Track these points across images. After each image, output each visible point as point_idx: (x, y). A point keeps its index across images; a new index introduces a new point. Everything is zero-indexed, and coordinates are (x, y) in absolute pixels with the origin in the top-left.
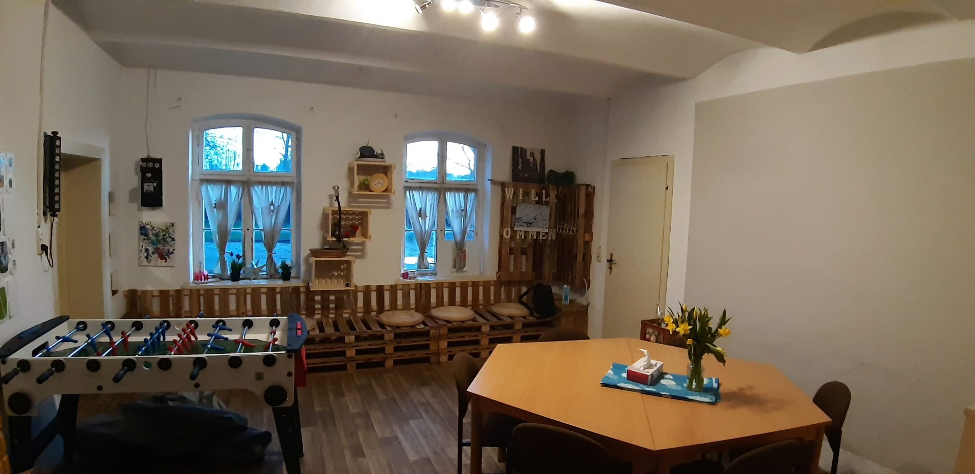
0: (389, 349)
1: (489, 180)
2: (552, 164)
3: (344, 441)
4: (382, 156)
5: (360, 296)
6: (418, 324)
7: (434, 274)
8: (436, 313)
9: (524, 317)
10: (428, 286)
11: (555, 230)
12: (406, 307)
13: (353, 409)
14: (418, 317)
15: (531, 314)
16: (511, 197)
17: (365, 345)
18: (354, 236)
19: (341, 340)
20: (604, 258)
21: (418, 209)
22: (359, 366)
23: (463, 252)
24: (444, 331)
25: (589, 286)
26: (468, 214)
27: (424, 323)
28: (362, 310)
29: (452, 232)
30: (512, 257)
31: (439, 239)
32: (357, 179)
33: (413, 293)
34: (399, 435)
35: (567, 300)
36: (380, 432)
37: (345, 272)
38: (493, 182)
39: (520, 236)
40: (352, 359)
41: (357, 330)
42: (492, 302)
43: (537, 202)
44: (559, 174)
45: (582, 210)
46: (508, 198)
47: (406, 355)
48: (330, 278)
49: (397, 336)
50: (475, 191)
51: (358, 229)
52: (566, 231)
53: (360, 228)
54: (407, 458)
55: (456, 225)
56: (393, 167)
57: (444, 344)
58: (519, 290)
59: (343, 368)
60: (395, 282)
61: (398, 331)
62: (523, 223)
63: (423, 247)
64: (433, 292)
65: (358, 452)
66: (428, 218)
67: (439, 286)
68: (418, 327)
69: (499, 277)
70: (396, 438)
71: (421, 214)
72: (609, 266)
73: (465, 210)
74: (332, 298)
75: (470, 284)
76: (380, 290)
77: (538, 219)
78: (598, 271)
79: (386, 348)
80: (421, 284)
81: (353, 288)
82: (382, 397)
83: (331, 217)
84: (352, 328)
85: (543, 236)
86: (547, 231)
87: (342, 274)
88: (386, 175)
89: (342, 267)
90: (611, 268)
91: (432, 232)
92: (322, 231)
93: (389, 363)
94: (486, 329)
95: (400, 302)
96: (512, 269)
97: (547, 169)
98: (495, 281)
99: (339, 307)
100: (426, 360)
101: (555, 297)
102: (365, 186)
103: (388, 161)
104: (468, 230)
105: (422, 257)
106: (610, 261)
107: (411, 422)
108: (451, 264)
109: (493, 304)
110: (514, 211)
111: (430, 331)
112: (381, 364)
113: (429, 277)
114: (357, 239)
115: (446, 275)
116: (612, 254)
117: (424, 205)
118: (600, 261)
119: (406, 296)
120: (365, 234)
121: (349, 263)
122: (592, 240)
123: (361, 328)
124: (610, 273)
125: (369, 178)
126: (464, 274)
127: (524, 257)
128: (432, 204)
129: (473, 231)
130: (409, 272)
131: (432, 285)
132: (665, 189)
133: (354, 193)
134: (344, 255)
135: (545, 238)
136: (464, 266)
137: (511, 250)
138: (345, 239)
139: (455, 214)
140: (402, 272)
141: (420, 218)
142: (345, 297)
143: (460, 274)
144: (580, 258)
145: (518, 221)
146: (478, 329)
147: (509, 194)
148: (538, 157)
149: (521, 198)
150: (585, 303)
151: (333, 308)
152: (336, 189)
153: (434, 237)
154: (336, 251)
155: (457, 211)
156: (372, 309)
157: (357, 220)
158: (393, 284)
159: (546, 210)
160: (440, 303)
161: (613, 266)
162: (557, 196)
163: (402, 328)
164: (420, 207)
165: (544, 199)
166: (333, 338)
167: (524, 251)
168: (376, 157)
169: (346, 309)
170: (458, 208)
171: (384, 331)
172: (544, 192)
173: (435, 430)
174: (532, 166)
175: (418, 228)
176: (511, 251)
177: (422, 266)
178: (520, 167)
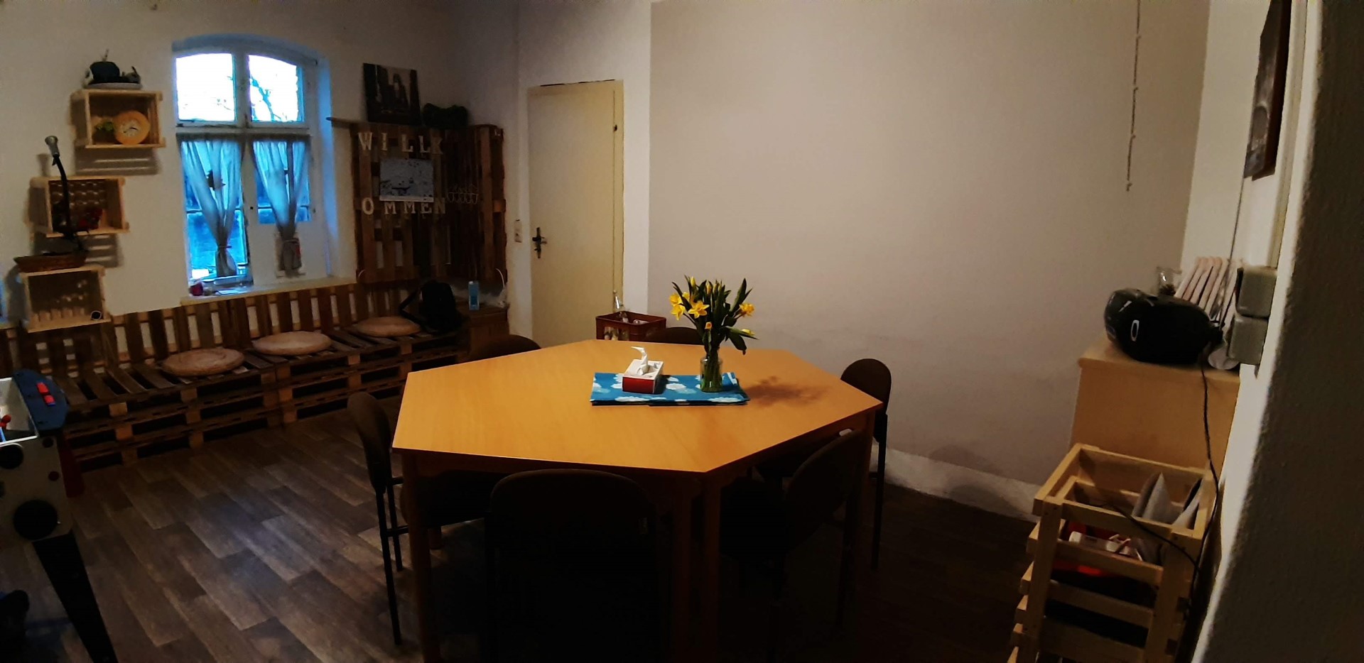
0: (193, 416)
1: (328, 119)
2: (428, 95)
3: (158, 578)
4: (134, 78)
5: (121, 334)
6: (238, 368)
7: (248, 282)
8: (266, 345)
9: (412, 335)
10: (240, 303)
11: (444, 199)
12: (207, 343)
13: (155, 524)
14: (233, 356)
15: (423, 330)
16: (370, 148)
17: (148, 416)
18: (94, 226)
19: (102, 412)
20: (527, 238)
21: (207, 173)
22: (143, 453)
23: (293, 242)
24: (284, 373)
25: (506, 281)
26: (296, 178)
27: (245, 364)
28: (128, 358)
29: (271, 210)
30: (380, 246)
31: (249, 223)
32: (92, 123)
33: (215, 319)
34: (253, 547)
35: (477, 304)
36: (218, 550)
37: (85, 294)
38: (336, 122)
39: (391, 211)
40: (128, 443)
41: (129, 391)
42: (355, 319)
43: (412, 156)
44: (444, 110)
45: (486, 166)
46: (364, 148)
47: (225, 421)
48: (60, 308)
49: (202, 392)
50: (305, 139)
51: (100, 213)
52: (463, 199)
53: (104, 211)
54: (279, 579)
55: (277, 197)
56: (158, 97)
57: (286, 395)
58: (397, 296)
59: (116, 459)
60: (181, 303)
61: (203, 383)
62: (393, 188)
63: (222, 238)
64: (252, 314)
65: (191, 590)
66: (225, 189)
67: (261, 302)
68: (238, 372)
69: (361, 278)
70: (249, 553)
71: (212, 181)
72: (535, 248)
73: (290, 172)
74: (68, 343)
75: (314, 293)
76: (155, 318)
77: (416, 182)
78: (519, 257)
79: (187, 415)
80: (228, 301)
81: (109, 320)
82: (200, 495)
83: (48, 196)
84: (119, 390)
85: (426, 209)
86: (432, 200)
87: (81, 298)
88: (144, 112)
89: (80, 286)
90: (539, 250)
91: (236, 211)
92: (32, 224)
93: (197, 440)
94: (354, 361)
95: (194, 335)
96: (381, 265)
97: (424, 100)
98: (355, 285)
99: (84, 357)
100: (261, 424)
101: (457, 301)
102: (106, 135)
103: (146, 87)
104: (298, 205)
105: (222, 257)
106: (538, 240)
107: (266, 524)
108: (276, 264)
109: (355, 323)
110: (376, 170)
111: (260, 376)
112: (183, 442)
113: (239, 288)
114: (101, 232)
115: (268, 281)
116: (538, 229)
117: (216, 165)
118: (520, 242)
119: (204, 325)
120: (116, 221)
121: (93, 278)
122: (505, 211)
123: (134, 388)
124: (539, 257)
125: (111, 120)
126: (302, 278)
127: (399, 245)
128: (230, 163)
129: (307, 207)
130: (203, 284)
131: (248, 302)
132: (612, 129)
133: (87, 147)
134: (82, 264)
135: (430, 211)
136: (300, 265)
137: (377, 232)
138: (80, 233)
139: (274, 180)
140: (191, 284)
141: (211, 189)
142: (92, 339)
143: (294, 279)
144: (489, 239)
145: (384, 186)
146: (342, 362)
147: (366, 142)
148: (407, 84)
149: (384, 148)
150: (502, 305)
151: (72, 360)
152: (52, 143)
153: (240, 219)
154: (65, 257)
155: (277, 173)
156: (146, 353)
157: (97, 198)
158: (178, 305)
159: (427, 168)
160: (266, 330)
161: (543, 246)
162: (442, 146)
163: (210, 378)
164: (210, 169)
165: (422, 150)
166: (85, 412)
167: (398, 235)
168: (125, 79)
169: (97, 360)
170: (277, 168)
171: (179, 387)
172: (421, 138)
173: (310, 527)
174: (397, 96)
175: (209, 205)
176: (378, 235)
177: (226, 271)
178: (378, 99)
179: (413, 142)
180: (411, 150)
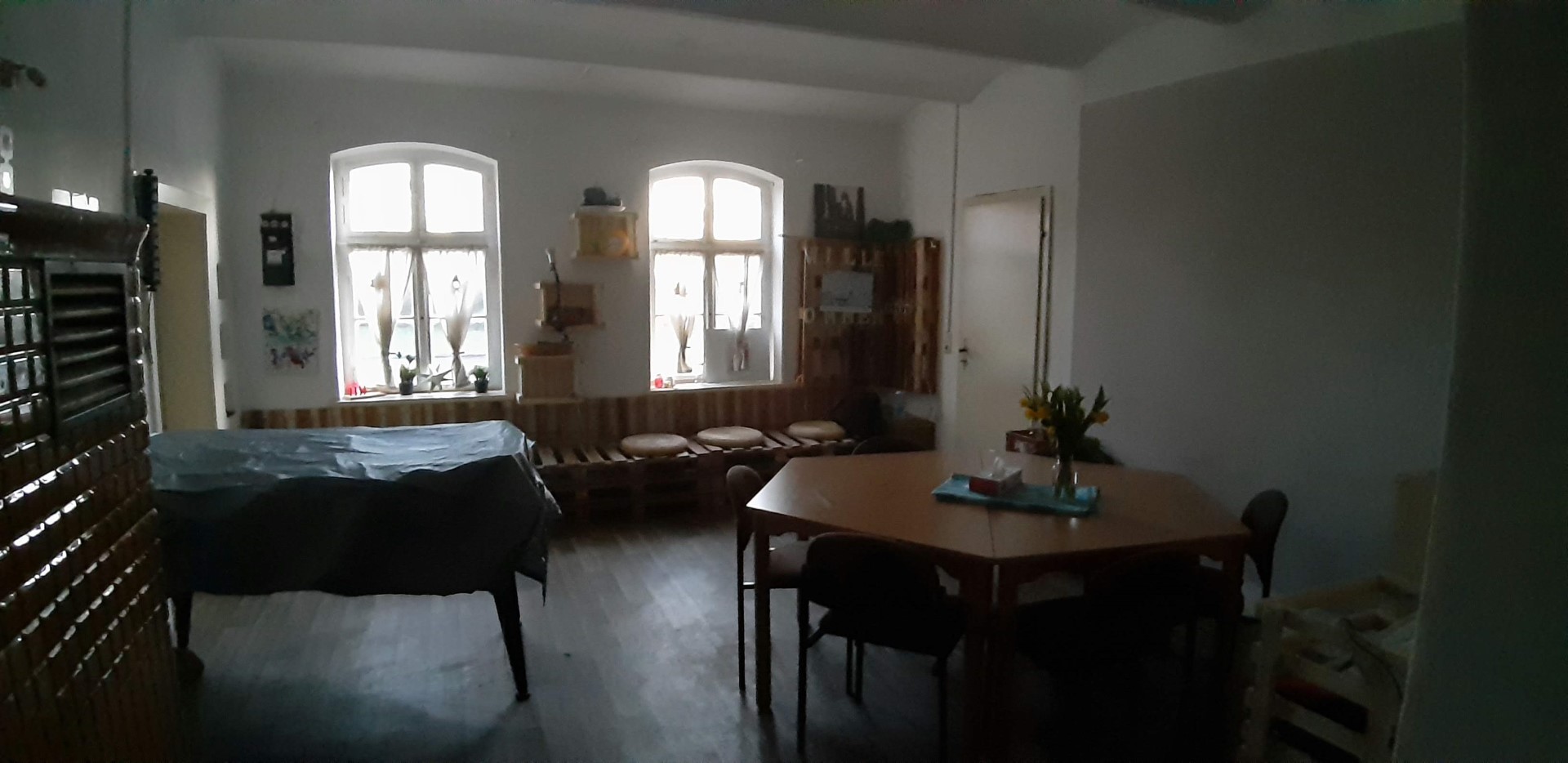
1: (780, 235)
2: (873, 210)
4: (615, 201)
6: (680, 452)
7: (702, 379)
8: (707, 435)
9: (837, 439)
10: (692, 396)
11: (881, 310)
12: (661, 429)
14: (678, 441)
16: (814, 262)
18: (579, 323)
19: (566, 475)
20: (955, 349)
23: (744, 347)
27: (688, 450)
30: (818, 352)
33: (670, 410)
38: (786, 239)
39: (830, 320)
42: (789, 420)
43: (854, 268)
44: (886, 225)
45: (921, 277)
46: (810, 262)
50: (761, 252)
52: (899, 311)
56: (634, 217)
61: (649, 461)
62: (834, 299)
63: (683, 340)
64: (701, 408)
67: (710, 397)
68: (680, 455)
72: (963, 359)
75: (755, 394)
76: (622, 404)
77: (856, 293)
78: (949, 366)
80: (682, 395)
81: (581, 401)
83: (544, 295)
84: (583, 458)
85: (864, 320)
86: (870, 312)
88: (624, 230)
90: (965, 361)
91: (697, 317)
94: (780, 457)
96: (818, 371)
97: (868, 219)
98: (792, 389)
101: (884, 409)
102: (593, 248)
104: (750, 313)
106: (964, 351)
108: (726, 364)
109: (790, 423)
110: (818, 282)
113: (690, 384)
115: (720, 380)
116: (966, 341)
118: (950, 353)
119: (661, 413)
122: (938, 322)
123: (595, 458)
124: (965, 368)
127: (836, 354)
128: (696, 272)
129: (758, 314)
130: (664, 378)
131: (698, 396)
132: (1039, 237)
135: (867, 322)
137: (817, 341)
138: (568, 328)
140: (654, 378)
142: (570, 415)
145: (825, 298)
147: (811, 256)
148: (854, 200)
149: (829, 262)
151: (553, 431)
153: (700, 324)
154: (554, 346)
159: (867, 280)
160: (712, 423)
161: (969, 358)
162: (883, 259)
163: (658, 456)
165: (864, 264)
167: (836, 346)
168: (608, 203)
171: (629, 460)
172: (864, 252)
174: (844, 213)
177: (683, 369)
178: (826, 214)
179: (856, 257)
180: (853, 263)
